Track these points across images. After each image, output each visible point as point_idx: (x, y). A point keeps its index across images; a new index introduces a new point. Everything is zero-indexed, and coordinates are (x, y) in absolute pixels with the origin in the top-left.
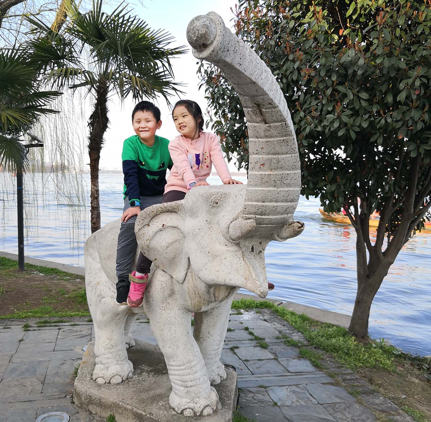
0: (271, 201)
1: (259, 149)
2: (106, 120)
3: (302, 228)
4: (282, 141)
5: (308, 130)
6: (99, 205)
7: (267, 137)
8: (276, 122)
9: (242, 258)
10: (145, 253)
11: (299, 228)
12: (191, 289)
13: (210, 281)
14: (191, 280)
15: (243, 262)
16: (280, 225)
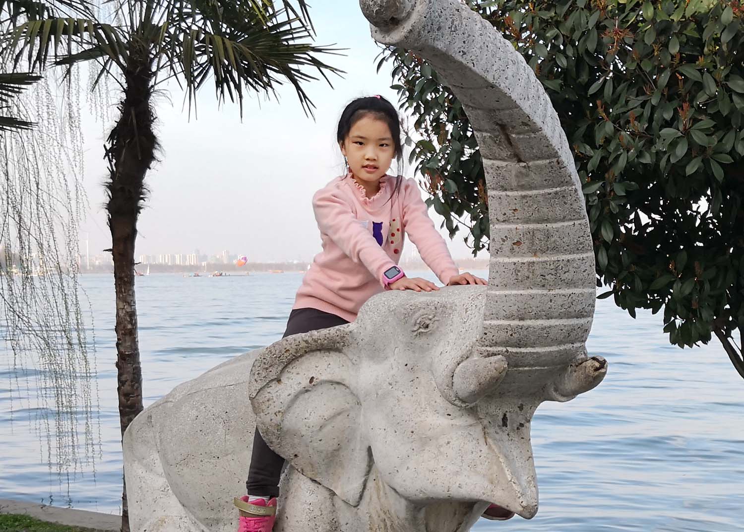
0: (537, 317)
1: (509, 213)
2: (151, 141)
3: (603, 370)
4: (553, 195)
5: (622, 163)
6: (137, 349)
7: (522, 187)
8: (539, 158)
9: (483, 440)
10: (271, 443)
11: (597, 369)
12: (375, 517)
13: (417, 493)
14: (375, 497)
15: (485, 448)
16: (559, 367)
